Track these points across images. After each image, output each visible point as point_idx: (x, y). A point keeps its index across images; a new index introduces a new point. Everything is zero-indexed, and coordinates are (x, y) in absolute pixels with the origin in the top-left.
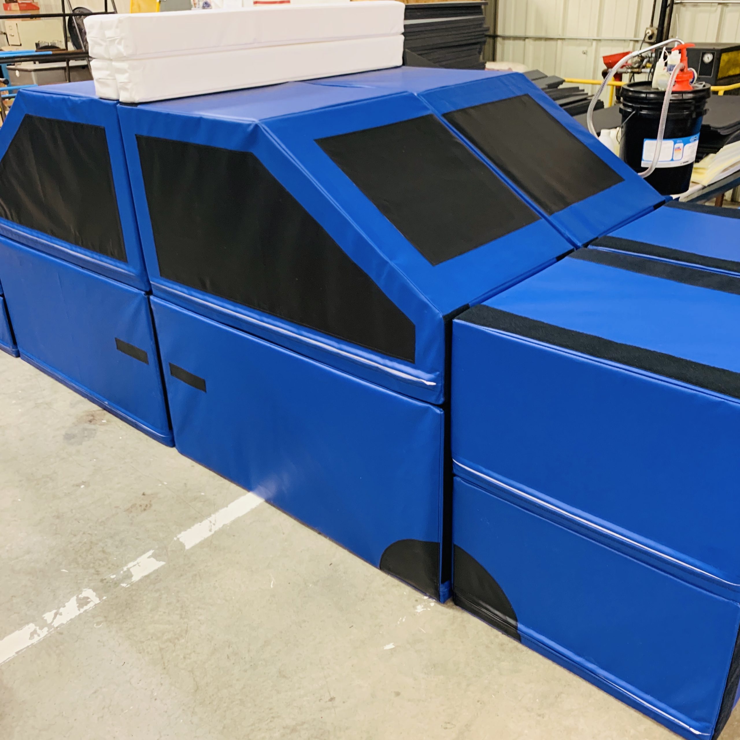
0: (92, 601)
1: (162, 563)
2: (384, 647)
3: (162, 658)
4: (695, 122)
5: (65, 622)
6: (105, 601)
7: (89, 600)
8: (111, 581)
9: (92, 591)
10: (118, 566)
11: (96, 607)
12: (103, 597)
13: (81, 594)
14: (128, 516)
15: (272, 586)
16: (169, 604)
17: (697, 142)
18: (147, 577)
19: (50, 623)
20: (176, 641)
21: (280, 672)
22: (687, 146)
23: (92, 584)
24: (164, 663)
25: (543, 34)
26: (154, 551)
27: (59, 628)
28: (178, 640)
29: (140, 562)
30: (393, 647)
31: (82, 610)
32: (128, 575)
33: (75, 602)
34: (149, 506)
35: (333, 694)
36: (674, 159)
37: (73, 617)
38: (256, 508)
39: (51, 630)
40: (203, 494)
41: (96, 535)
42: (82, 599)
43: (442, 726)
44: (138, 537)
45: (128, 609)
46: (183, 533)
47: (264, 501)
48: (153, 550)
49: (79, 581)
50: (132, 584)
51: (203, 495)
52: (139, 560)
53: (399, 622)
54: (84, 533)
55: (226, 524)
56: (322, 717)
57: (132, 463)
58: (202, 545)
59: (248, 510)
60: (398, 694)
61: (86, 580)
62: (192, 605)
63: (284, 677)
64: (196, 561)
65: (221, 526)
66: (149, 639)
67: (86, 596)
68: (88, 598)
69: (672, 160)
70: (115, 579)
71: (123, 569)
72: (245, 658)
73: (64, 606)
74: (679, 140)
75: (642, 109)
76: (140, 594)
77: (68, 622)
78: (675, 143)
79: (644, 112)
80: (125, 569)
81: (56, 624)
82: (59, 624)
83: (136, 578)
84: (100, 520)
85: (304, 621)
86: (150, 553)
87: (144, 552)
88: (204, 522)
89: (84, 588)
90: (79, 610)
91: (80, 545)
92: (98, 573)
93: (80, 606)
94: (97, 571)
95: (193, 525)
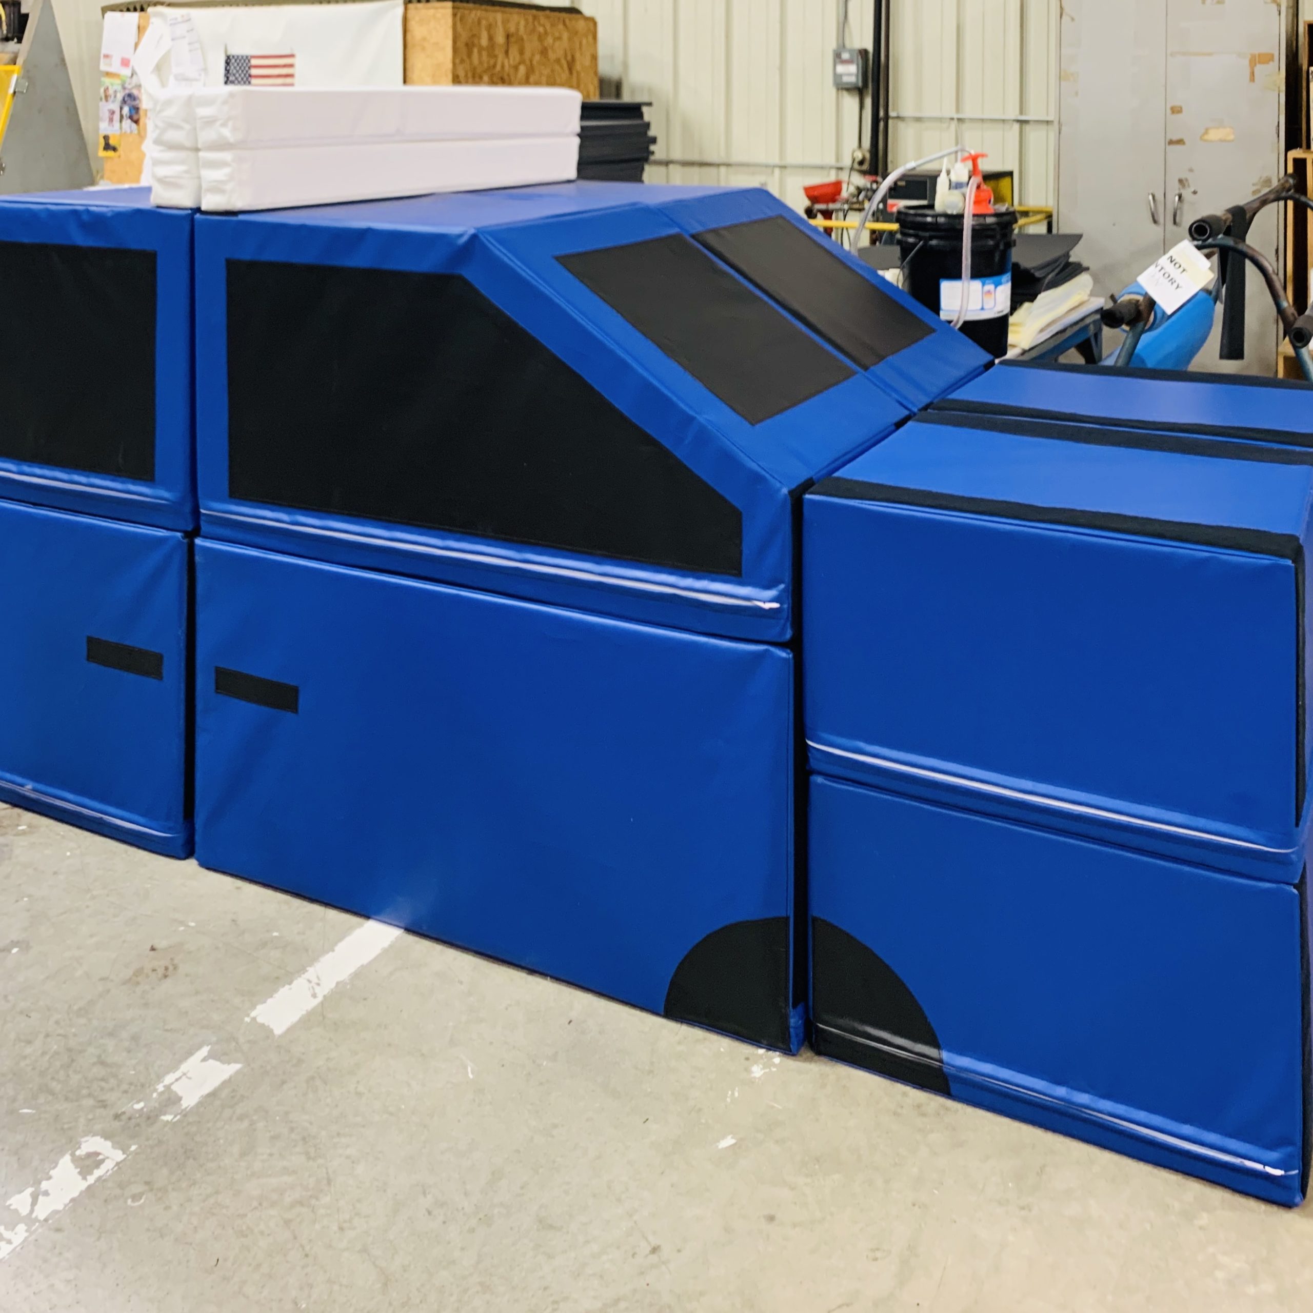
0: (108, 1158)
1: (235, 1067)
2: (718, 1144)
3: (295, 1238)
4: (1005, 255)
5: (61, 1207)
6: (136, 1153)
7: (101, 1157)
8: (137, 1115)
9: (103, 1140)
10: (143, 1086)
11: (119, 1168)
12: (130, 1147)
13: (79, 1148)
14: (134, 992)
15: (471, 1076)
16: (275, 1138)
17: (1009, 285)
18: (213, 1094)
19: (28, 1214)
20: (313, 1202)
21: (540, 1221)
22: (1000, 288)
23: (98, 1127)
24: (302, 1246)
26: (210, 1047)
27: (50, 1221)
28: (317, 1199)
29: (188, 1071)
30: (733, 1141)
31: (91, 1179)
32: (171, 1100)
33: (71, 1166)
34: (171, 968)
35: (654, 1241)
36: (985, 307)
37: (75, 1194)
38: (391, 946)
39: (34, 1228)
40: (276, 934)
41: (75, 1035)
42: (83, 1157)
43: (867, 1257)
44: (167, 1027)
45: (191, 1161)
46: (260, 1008)
47: (403, 932)
48: (208, 1045)
49: (66, 1126)
50: (184, 1113)
51: (276, 937)
52: (184, 1067)
53: (729, 1100)
54: (47, 1036)
55: (341, 982)
56: (648, 1285)
57: (108, 895)
58: (307, 1022)
59: (376, 951)
60: (771, 1218)
61: (82, 1121)
62: (323, 1133)
63: (551, 1227)
64: (303, 1054)
65: (333, 985)
66: (256, 1208)
67: (91, 1150)
68: (98, 1154)
69: (982, 309)
70: (145, 1110)
71: (155, 1090)
72: (463, 1208)
73: (50, 1178)
74: (988, 280)
75: (931, 238)
76: (209, 1129)
77: (66, 1206)
78: (983, 284)
79: (934, 242)
80: (160, 1088)
81: (41, 1212)
82: (49, 1212)
83: (189, 1101)
84: (75, 1008)
85: (555, 1126)
86: (205, 1051)
87: (190, 1053)
88: (296, 983)
89: (83, 1137)
90: (85, 1178)
91: (47, 1057)
92: (103, 1104)
93: (84, 1172)
94: (102, 1101)
95: (276, 991)
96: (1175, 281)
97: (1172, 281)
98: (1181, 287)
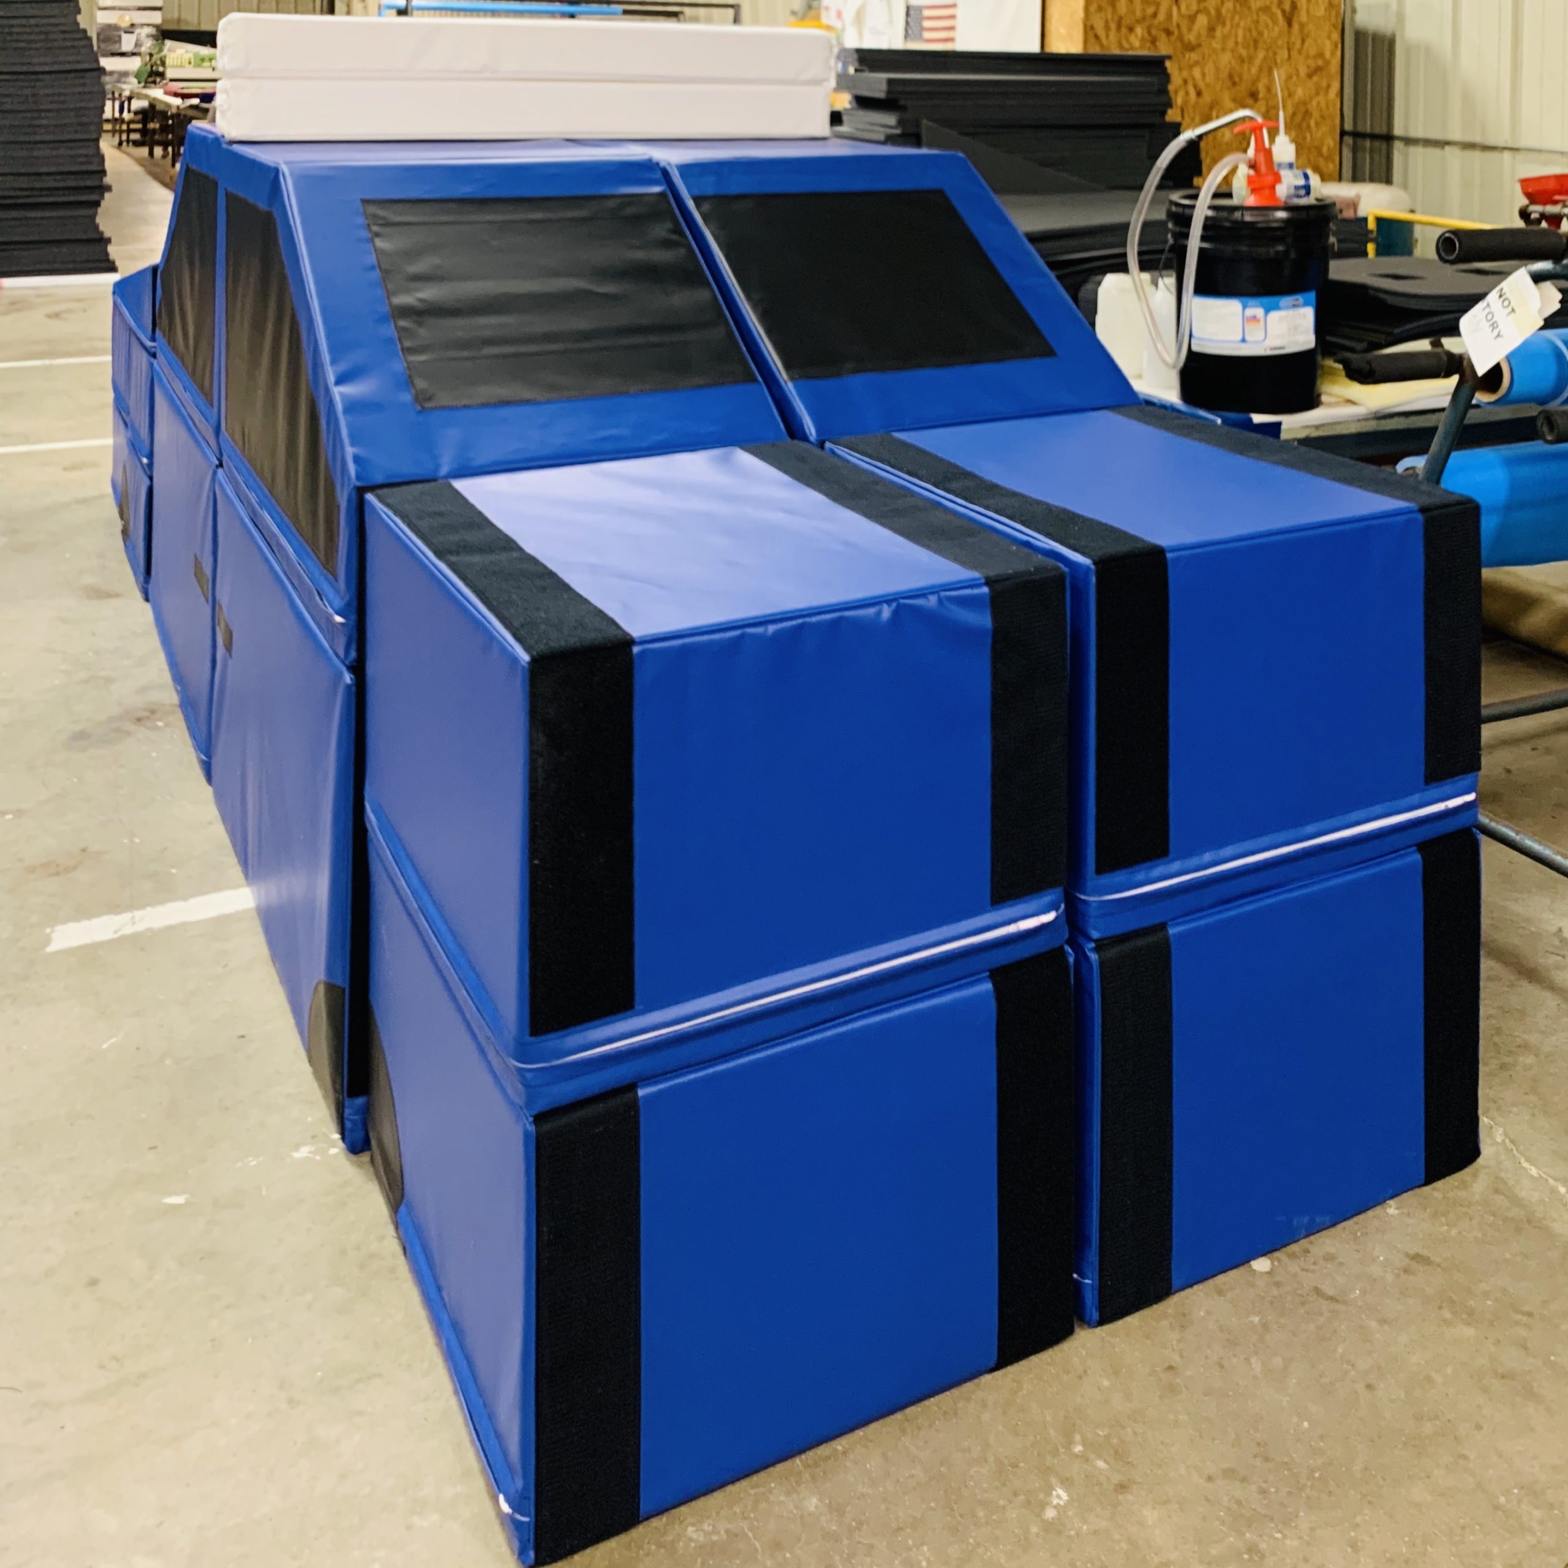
2: (166, 1197)
14: (21, 878)
15: (105, 1046)
22: (1274, 315)
30: (182, 1202)
34: (70, 869)
36: (1247, 338)
38: (234, 913)
40: (173, 871)
46: (65, 926)
47: (255, 907)
51: (171, 873)
55: (152, 928)
59: (215, 913)
60: (93, 1283)
69: (1243, 340)
78: (1245, 307)
96: (1497, 327)
97: (1494, 326)
98: (1502, 336)
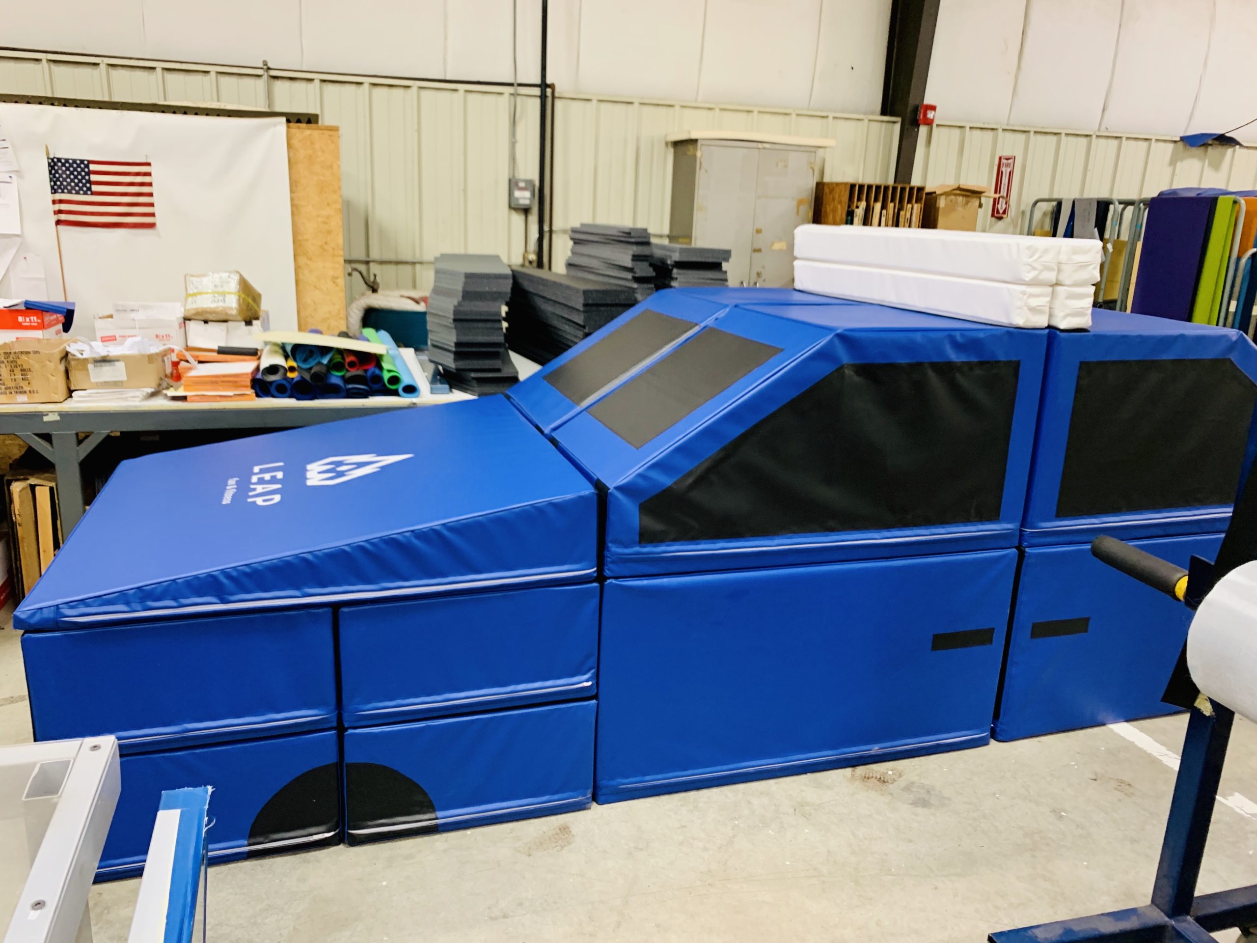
25: (391, 257)
